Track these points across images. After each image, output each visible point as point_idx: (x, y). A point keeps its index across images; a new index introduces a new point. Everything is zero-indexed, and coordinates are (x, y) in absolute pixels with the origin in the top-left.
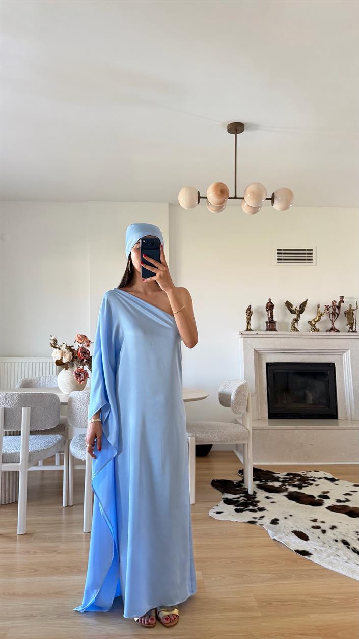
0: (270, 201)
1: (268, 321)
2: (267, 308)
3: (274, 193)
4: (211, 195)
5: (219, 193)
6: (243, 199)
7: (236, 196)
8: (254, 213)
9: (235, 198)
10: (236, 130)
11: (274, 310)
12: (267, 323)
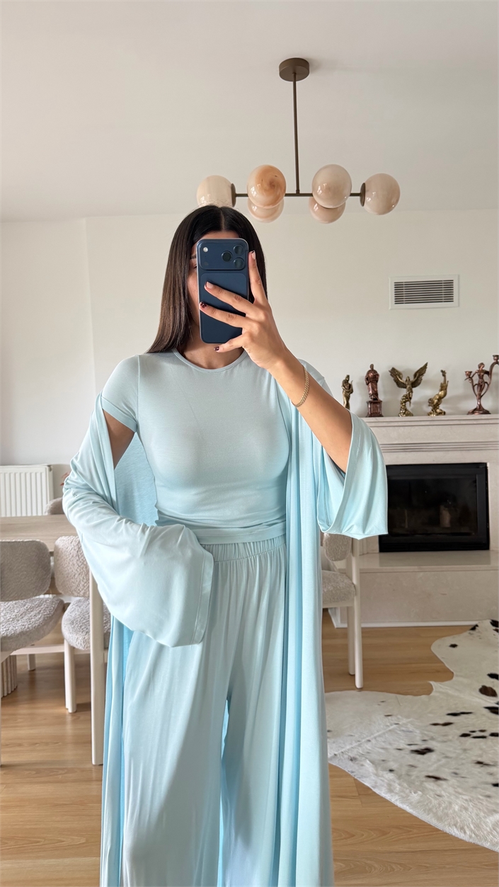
0: (359, 198)
1: (371, 399)
2: (367, 379)
3: (364, 186)
4: (254, 192)
5: (266, 186)
6: (311, 195)
7: (298, 190)
8: (333, 220)
9: (298, 194)
10: (295, 74)
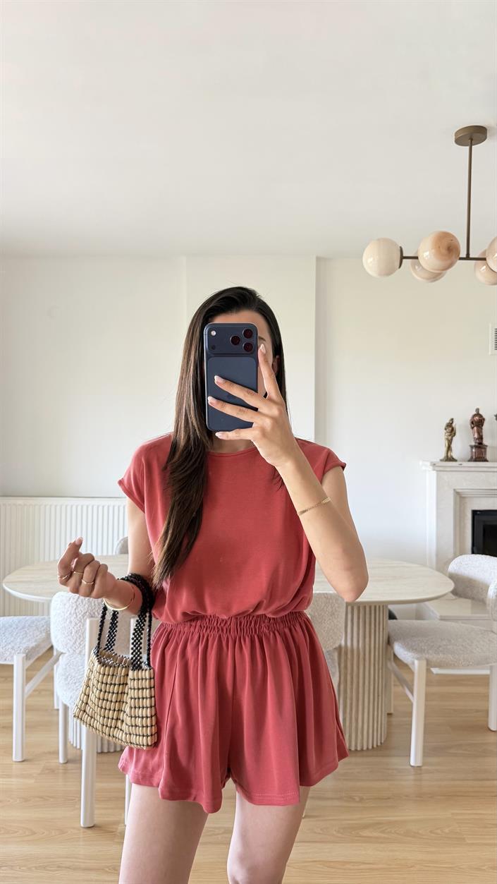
1: (473, 444)
2: (472, 423)
5: (444, 251)
6: (483, 259)
7: (467, 255)
9: (468, 258)
10: (472, 140)
11: (484, 427)
12: (472, 447)
